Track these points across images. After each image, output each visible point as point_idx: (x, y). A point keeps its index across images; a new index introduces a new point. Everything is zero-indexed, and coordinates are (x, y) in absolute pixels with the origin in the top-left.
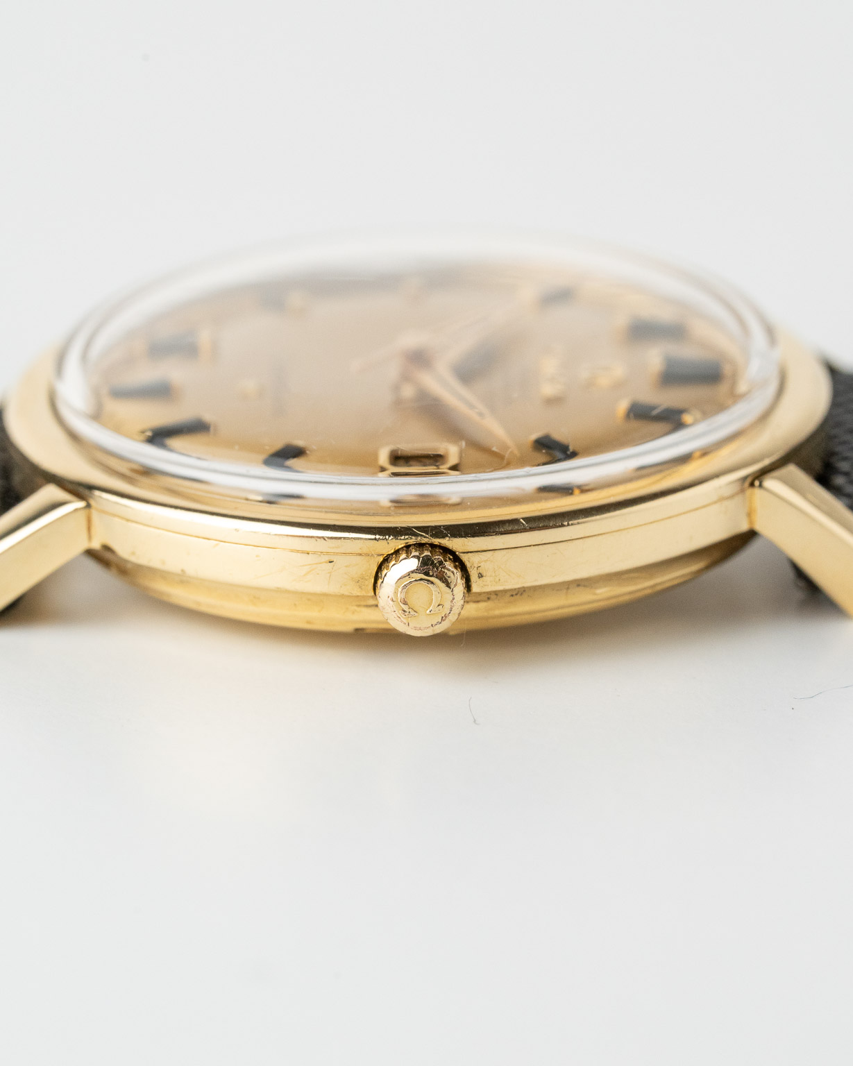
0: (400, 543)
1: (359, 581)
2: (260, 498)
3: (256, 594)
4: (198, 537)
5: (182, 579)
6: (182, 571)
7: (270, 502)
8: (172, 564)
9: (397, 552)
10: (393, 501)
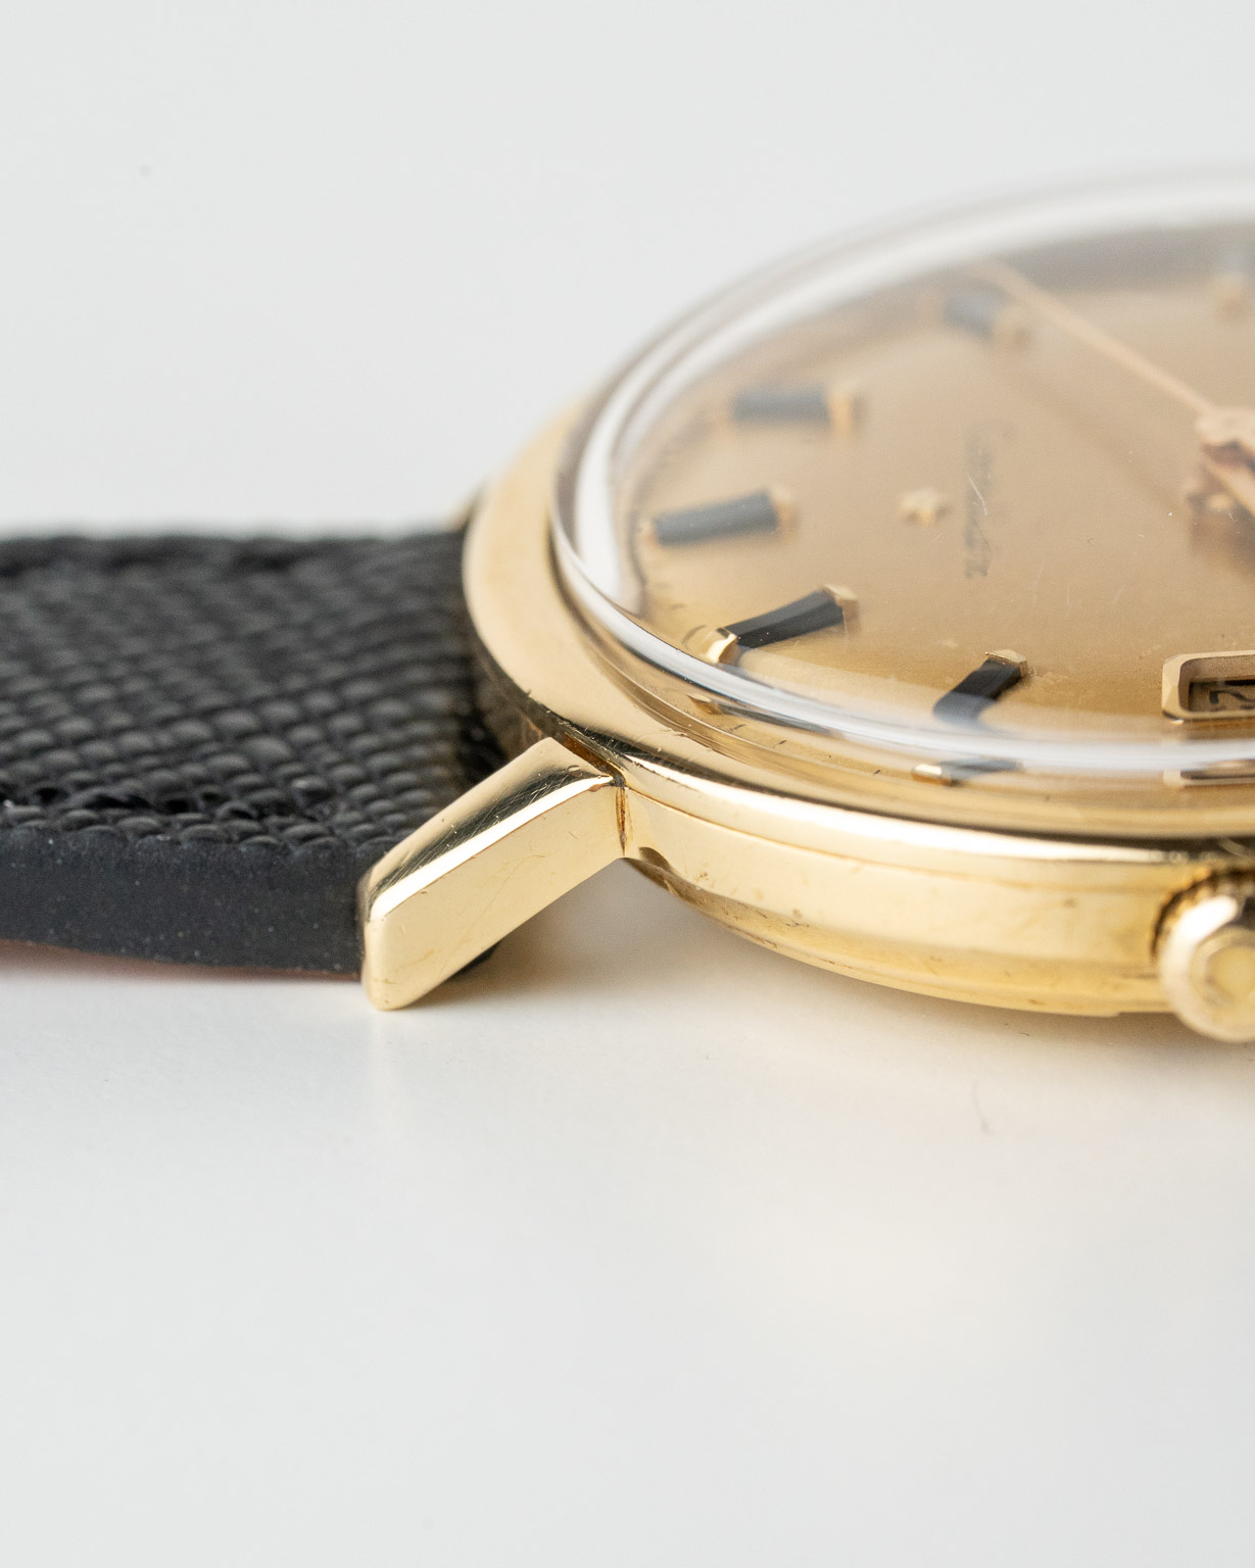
0: (1201, 870)
1: (1125, 938)
2: (937, 771)
3: (935, 957)
4: (824, 852)
5: (796, 923)
6: (795, 912)
7: (953, 783)
8: (778, 898)
9: (1195, 887)
10: (1186, 774)
